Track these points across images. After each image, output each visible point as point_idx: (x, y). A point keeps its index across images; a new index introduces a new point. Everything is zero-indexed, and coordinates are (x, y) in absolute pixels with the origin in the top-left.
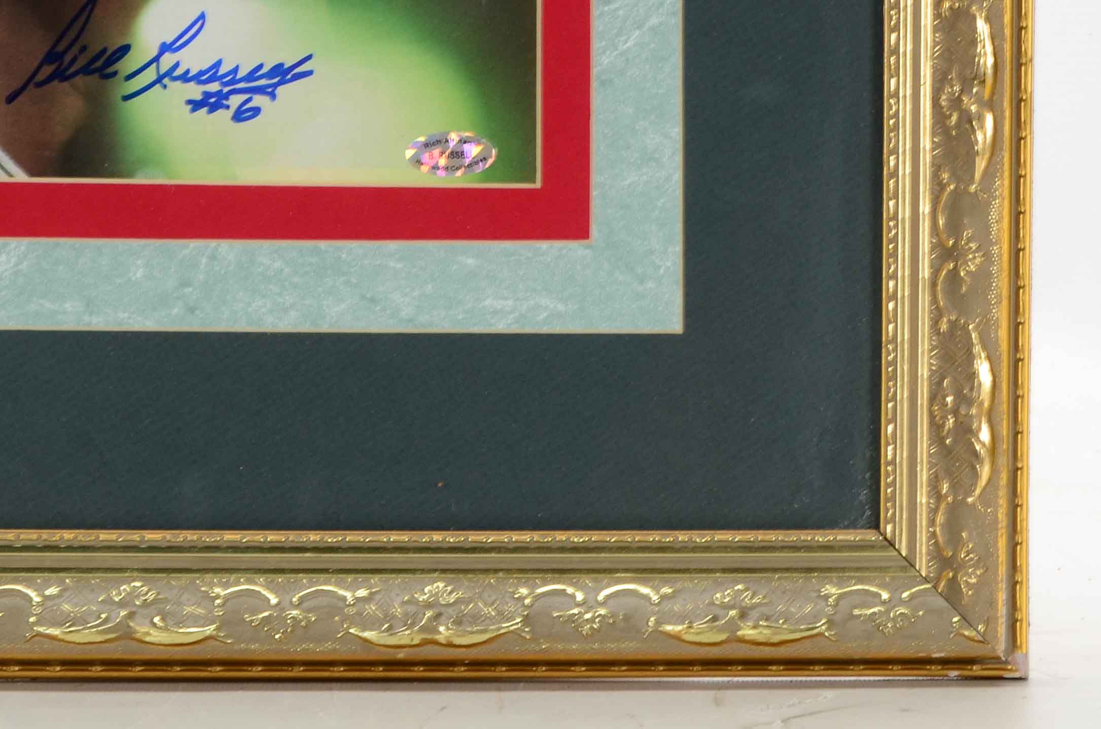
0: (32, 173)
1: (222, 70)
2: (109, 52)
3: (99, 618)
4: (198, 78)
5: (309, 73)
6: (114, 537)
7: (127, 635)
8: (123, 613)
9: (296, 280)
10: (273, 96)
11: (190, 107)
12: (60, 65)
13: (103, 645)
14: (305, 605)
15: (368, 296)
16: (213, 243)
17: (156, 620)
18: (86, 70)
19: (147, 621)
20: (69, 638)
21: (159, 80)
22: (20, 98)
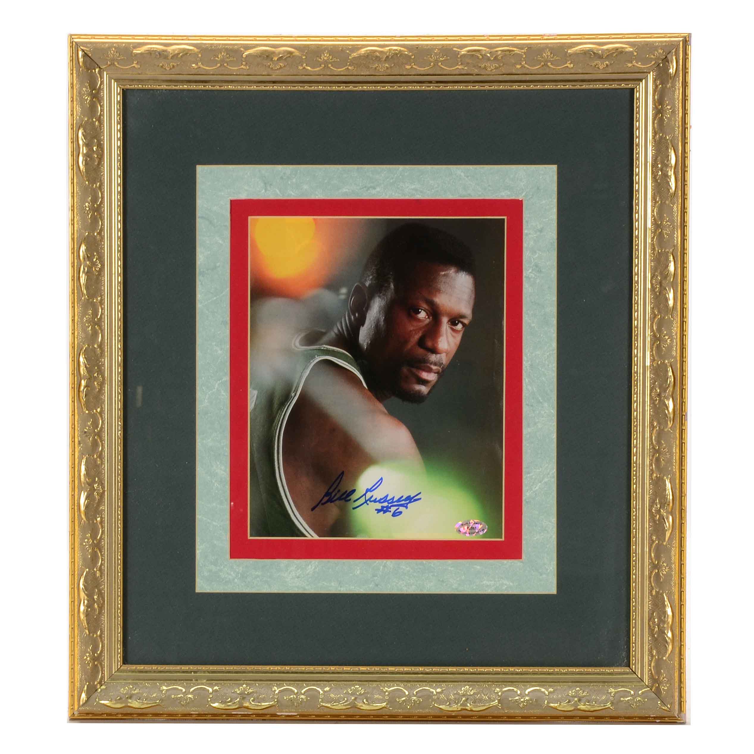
0: (320, 536)
1: (388, 499)
2: (348, 492)
3: (344, 700)
4: (379, 501)
5: (420, 499)
6: (349, 669)
7: (354, 706)
8: (353, 698)
9: (415, 574)
10: (407, 507)
11: (377, 511)
12: (331, 496)
13: (346, 710)
14: (418, 695)
15: (441, 580)
16: (385, 561)
17: (365, 701)
18: (340, 499)
19: (361, 701)
20: (333, 707)
21: (366, 502)
22: (316, 509)
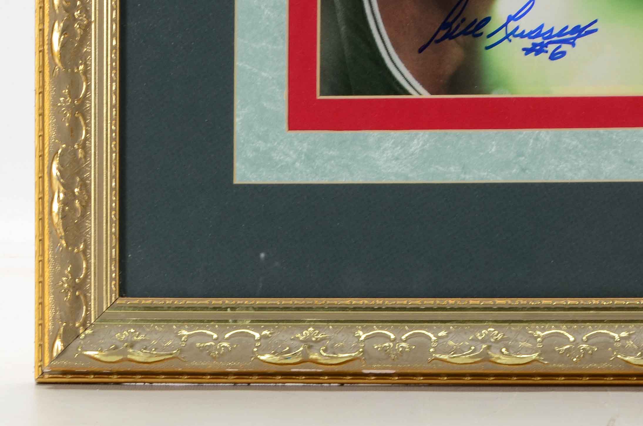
0: (432, 93)
1: (544, 30)
2: (479, 21)
3: (470, 349)
4: (530, 36)
5: (595, 31)
6: (478, 302)
7: (486, 358)
8: (484, 346)
9: (586, 151)
10: (573, 45)
11: (525, 52)
12: (451, 29)
13: (473, 365)
14: (590, 341)
15: (629, 160)
16: (536, 131)
17: (504, 350)
18: (465, 33)
19: (498, 351)
20: (453, 360)
21: (507, 37)
22: (427, 50)
